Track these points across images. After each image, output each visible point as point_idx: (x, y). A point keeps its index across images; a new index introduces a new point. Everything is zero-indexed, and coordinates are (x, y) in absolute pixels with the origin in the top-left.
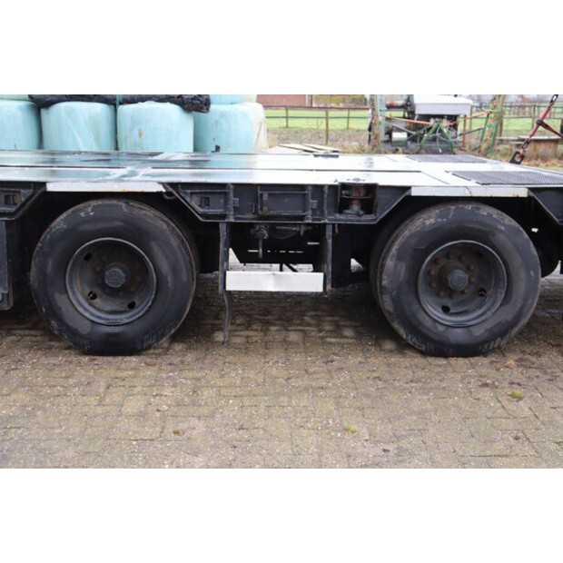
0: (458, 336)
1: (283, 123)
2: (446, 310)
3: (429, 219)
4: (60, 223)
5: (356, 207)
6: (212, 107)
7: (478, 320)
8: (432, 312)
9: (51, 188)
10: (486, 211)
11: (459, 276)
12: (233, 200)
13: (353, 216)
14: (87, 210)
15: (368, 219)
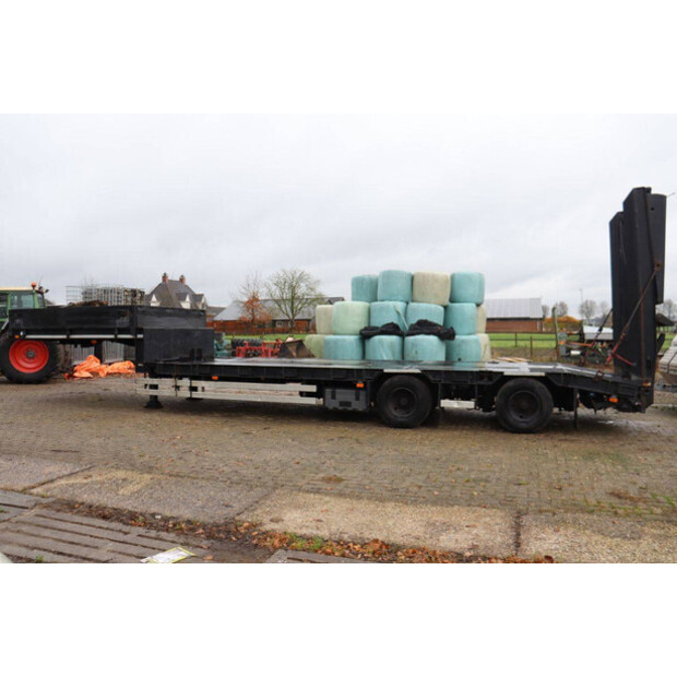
0: (524, 425)
1: (513, 343)
2: (521, 417)
3: (510, 383)
4: (387, 382)
5: (486, 379)
6: (457, 337)
7: (531, 420)
8: (514, 417)
9: (386, 371)
10: (531, 381)
11: (524, 404)
12: (444, 376)
13: (484, 382)
14: (396, 379)
15: (490, 383)
